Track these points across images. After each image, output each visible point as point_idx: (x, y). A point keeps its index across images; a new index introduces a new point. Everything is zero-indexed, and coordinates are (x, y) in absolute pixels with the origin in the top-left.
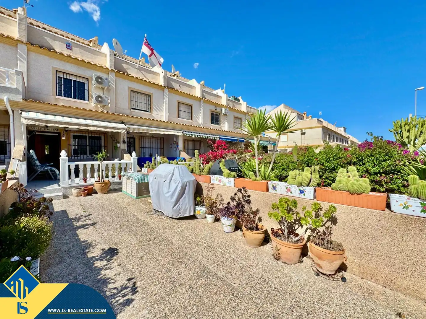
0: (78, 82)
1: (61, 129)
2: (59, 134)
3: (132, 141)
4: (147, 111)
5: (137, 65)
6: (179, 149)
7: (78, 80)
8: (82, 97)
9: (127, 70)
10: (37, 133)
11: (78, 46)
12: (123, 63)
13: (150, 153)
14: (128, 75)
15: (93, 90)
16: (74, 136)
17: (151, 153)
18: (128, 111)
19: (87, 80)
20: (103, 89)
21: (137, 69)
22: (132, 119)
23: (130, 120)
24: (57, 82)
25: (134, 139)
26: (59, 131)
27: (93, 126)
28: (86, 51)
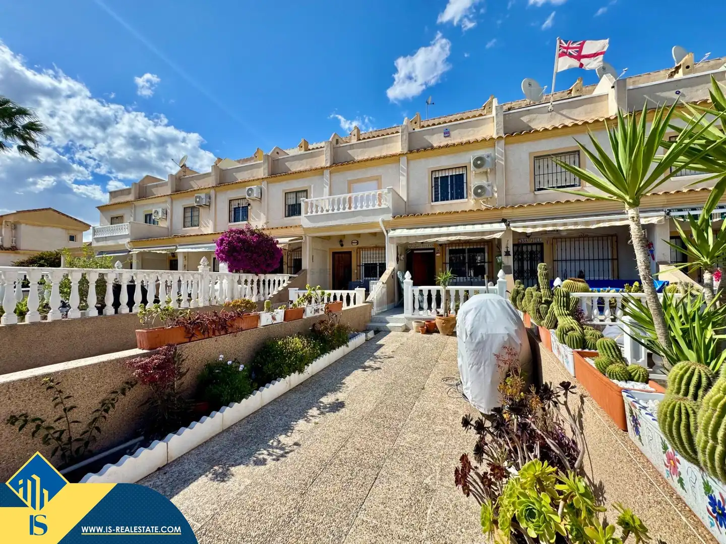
0: (456, 175)
1: (435, 243)
2: (434, 249)
3: (537, 250)
4: (573, 186)
5: (549, 104)
6: (657, 260)
7: (454, 174)
8: (460, 195)
9: (530, 124)
10: (415, 252)
11: (456, 127)
12: (522, 116)
13: (578, 270)
14: (536, 131)
15: (473, 181)
16: (450, 250)
17: (581, 272)
18: (529, 197)
19: (465, 169)
20: (486, 173)
21: (551, 111)
22: (521, 210)
23: (518, 212)
24: (433, 185)
25: (542, 245)
26: (433, 247)
27: (456, 234)
28: (467, 128)
